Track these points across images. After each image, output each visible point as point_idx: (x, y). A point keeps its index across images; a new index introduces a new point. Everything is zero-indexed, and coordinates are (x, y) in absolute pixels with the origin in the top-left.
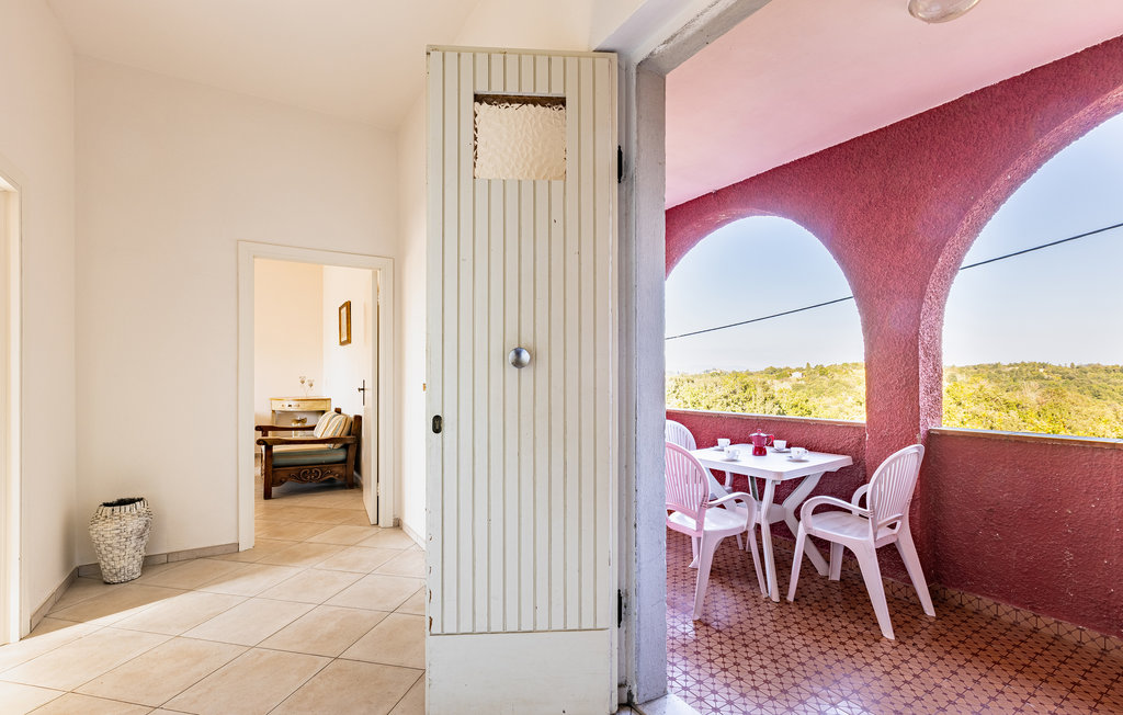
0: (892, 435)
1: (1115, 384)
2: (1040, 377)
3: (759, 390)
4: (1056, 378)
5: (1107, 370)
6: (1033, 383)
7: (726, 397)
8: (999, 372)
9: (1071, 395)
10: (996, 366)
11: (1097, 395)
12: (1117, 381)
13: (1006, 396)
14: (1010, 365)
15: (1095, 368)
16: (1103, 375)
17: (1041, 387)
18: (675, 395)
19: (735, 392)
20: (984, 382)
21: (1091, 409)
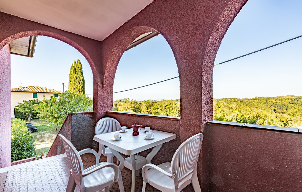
0: (191, 125)
1: (251, 103)
2: (236, 101)
3: (174, 105)
4: (239, 101)
5: (249, 100)
6: (234, 102)
7: (165, 107)
8: (228, 100)
9: (242, 105)
10: (227, 99)
11: (247, 105)
12: (251, 102)
13: (229, 106)
14: (230, 99)
15: (247, 99)
16: (248, 101)
17: (236, 104)
18: (152, 106)
19: (167, 105)
20: (224, 102)
21: (246, 108)
